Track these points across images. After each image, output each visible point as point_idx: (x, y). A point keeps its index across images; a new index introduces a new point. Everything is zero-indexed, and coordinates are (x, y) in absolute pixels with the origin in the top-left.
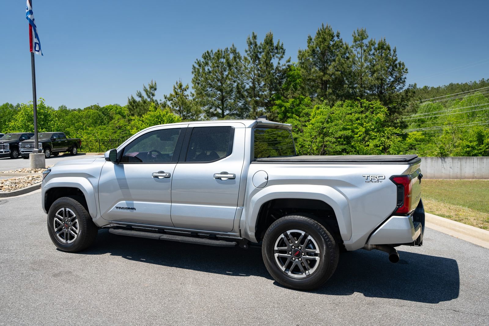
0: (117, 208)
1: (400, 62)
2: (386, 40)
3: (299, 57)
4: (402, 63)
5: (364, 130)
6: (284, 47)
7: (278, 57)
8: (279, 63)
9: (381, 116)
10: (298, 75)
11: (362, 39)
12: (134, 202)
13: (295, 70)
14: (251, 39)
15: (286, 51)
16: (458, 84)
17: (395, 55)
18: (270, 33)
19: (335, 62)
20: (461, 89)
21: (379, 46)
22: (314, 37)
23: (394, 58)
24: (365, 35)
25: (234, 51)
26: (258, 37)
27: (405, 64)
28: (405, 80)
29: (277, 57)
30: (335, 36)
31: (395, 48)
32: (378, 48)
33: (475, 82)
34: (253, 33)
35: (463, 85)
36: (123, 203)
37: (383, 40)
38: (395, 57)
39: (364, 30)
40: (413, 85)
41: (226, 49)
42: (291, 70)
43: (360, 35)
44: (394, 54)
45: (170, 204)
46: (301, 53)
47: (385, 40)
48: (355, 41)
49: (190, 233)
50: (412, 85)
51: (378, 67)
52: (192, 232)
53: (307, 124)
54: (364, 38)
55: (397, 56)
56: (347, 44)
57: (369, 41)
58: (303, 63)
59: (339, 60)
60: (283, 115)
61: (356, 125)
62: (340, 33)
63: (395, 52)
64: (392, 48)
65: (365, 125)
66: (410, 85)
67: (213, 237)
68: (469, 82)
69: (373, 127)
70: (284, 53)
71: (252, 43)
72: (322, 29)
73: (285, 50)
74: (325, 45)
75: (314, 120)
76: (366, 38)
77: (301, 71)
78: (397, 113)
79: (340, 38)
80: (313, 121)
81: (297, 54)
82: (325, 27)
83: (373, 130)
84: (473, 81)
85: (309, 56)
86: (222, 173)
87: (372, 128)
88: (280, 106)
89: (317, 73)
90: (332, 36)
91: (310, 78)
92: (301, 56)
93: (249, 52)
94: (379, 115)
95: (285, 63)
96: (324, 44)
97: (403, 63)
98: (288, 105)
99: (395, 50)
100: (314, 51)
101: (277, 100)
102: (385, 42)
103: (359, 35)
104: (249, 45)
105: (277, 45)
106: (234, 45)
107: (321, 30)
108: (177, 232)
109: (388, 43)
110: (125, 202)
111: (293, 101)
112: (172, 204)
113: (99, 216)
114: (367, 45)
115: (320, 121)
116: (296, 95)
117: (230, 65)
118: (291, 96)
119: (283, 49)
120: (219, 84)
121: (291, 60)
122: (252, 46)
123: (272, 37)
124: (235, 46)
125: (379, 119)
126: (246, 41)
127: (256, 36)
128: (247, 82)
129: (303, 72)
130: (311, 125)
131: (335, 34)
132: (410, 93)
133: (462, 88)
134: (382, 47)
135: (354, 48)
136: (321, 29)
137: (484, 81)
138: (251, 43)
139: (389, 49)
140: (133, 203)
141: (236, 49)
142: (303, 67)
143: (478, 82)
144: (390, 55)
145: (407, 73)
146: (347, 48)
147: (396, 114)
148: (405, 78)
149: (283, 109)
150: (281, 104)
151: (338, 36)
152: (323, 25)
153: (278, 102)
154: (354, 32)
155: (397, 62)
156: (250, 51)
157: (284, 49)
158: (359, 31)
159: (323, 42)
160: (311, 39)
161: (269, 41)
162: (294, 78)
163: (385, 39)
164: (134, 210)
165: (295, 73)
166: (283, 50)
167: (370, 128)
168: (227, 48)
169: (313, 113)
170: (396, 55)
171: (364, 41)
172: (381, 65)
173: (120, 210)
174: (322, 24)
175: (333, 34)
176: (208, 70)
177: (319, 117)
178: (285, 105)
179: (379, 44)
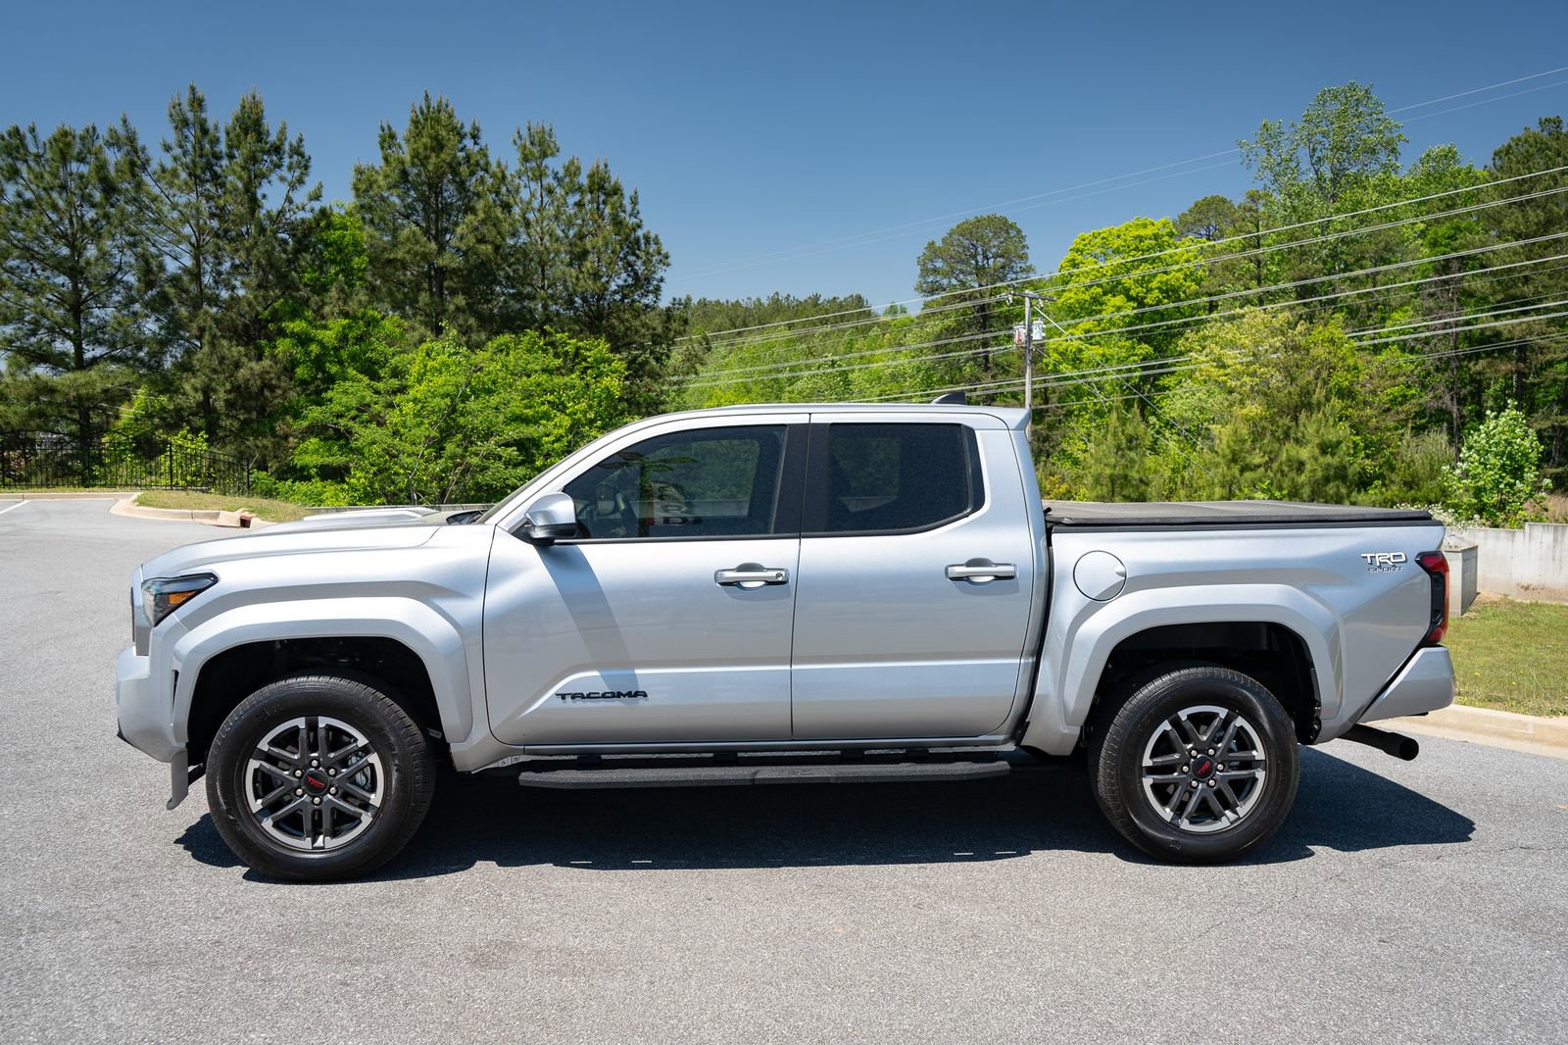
0: (563, 697)
1: (649, 232)
2: (609, 167)
3: (357, 189)
4: (652, 235)
5: (567, 422)
6: (307, 150)
7: (285, 180)
8: (289, 200)
9: (613, 384)
10: (356, 243)
11: (544, 155)
12: (638, 672)
13: (345, 228)
14: (186, 107)
15: (312, 163)
16: (718, 303)
17: (635, 211)
18: (254, 99)
19: (476, 215)
20: (728, 316)
21: (592, 183)
22: (402, 129)
23: (634, 220)
24: (552, 145)
25: (128, 142)
26: (208, 104)
27: (662, 240)
28: (662, 284)
29: (282, 179)
30: (466, 135)
31: (636, 193)
32: (590, 187)
33: (759, 300)
34: (193, 89)
35: (732, 305)
36: (589, 678)
37: (602, 166)
38: (635, 217)
39: (547, 129)
40: (683, 301)
41: (88, 131)
42: (329, 226)
43: (536, 141)
44: (633, 210)
45: (788, 667)
46: (364, 177)
47: (606, 166)
48: (526, 159)
49: (838, 752)
50: (680, 300)
51: (597, 242)
52: (844, 749)
53: (397, 399)
54: (549, 152)
55: (641, 216)
56: (503, 164)
57: (567, 164)
58: (370, 209)
59: (488, 210)
60: (311, 368)
61: (545, 407)
62: (481, 128)
63: (634, 202)
64: (628, 193)
65: (573, 406)
66: (674, 299)
67: (918, 754)
68: (745, 300)
69: (591, 415)
70: (306, 167)
71: (190, 119)
72: (425, 111)
73: (310, 158)
74: (444, 161)
75: (422, 388)
76: (553, 155)
77: (365, 234)
78: (649, 377)
79: (482, 142)
80: (417, 391)
81: (351, 177)
82: (434, 103)
83: (591, 422)
84: (754, 299)
85: (389, 188)
86: (970, 564)
87: (588, 416)
88: (303, 340)
89: (417, 242)
90: (459, 134)
91: (394, 259)
92: (364, 184)
93: (178, 151)
94: (606, 381)
95: (306, 201)
96: (438, 157)
97: (656, 237)
98: (329, 336)
99: (636, 198)
100: (404, 173)
101: (293, 321)
102: (606, 173)
103: (532, 143)
104: (176, 127)
105: (280, 140)
106: (129, 120)
107: (422, 113)
108: (786, 754)
109: (614, 177)
110: (596, 673)
111: (344, 327)
112: (794, 667)
113: (479, 733)
114: (557, 173)
115: (441, 391)
116: (352, 306)
117: (109, 188)
118: (336, 310)
119: (302, 155)
120: (65, 251)
121: (323, 194)
122: (191, 134)
123: (262, 111)
124: (133, 124)
125: (609, 391)
126: (168, 113)
127: (203, 100)
128: (173, 254)
129: (371, 237)
130: (411, 404)
131: (467, 129)
132: (675, 321)
133: (730, 313)
134: (602, 187)
135: (523, 178)
136: (421, 108)
137: (778, 300)
138: (185, 123)
139: (617, 191)
140: (635, 675)
141: (135, 133)
142: (372, 221)
143: (765, 301)
144: (624, 212)
145: (668, 265)
146: (504, 177)
147: (647, 379)
148: (662, 280)
149: (314, 348)
150: (307, 334)
151: (475, 137)
152: (427, 96)
153: (296, 326)
154: (519, 133)
155: (640, 233)
156: (181, 147)
157: (307, 154)
158: (532, 130)
159: (433, 150)
160: (392, 137)
161: (251, 124)
162: (341, 254)
163: (608, 163)
164: (640, 699)
165: (344, 236)
166: (303, 157)
167: (585, 416)
168: (94, 129)
169: (417, 368)
170: (638, 213)
171: (548, 161)
172: (605, 237)
173: (580, 703)
174: (424, 94)
175: (461, 128)
176: (19, 195)
177: (440, 380)
178: (320, 338)
179: (591, 176)
